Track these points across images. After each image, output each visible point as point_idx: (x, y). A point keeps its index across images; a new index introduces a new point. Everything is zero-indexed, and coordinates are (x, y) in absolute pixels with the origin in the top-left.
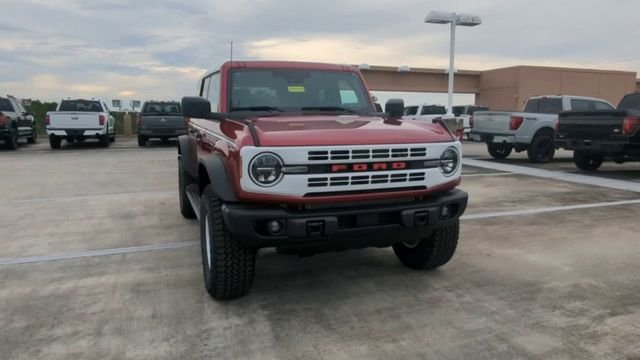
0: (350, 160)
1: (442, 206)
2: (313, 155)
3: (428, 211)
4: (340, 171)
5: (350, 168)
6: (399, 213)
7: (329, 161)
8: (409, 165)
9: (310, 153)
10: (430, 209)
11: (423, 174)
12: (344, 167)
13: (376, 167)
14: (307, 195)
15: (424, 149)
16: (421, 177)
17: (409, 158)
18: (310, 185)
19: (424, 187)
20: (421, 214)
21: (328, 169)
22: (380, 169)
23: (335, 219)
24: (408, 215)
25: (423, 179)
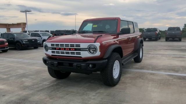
0: (60, 47)
1: (89, 64)
2: (52, 45)
3: (81, 65)
4: (58, 50)
5: (60, 49)
6: (72, 64)
7: (55, 47)
8: (76, 50)
9: (51, 44)
10: (82, 64)
11: (80, 53)
12: (59, 49)
13: (66, 49)
14: (52, 55)
15: (80, 45)
16: (79, 54)
17: (75, 47)
18: (52, 53)
19: (81, 57)
20: (79, 65)
21: (55, 49)
22: (67, 50)
23: (57, 63)
24: (75, 65)
25: (80, 54)
